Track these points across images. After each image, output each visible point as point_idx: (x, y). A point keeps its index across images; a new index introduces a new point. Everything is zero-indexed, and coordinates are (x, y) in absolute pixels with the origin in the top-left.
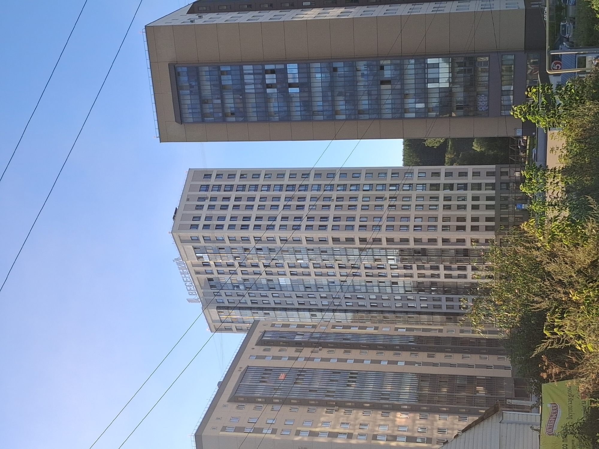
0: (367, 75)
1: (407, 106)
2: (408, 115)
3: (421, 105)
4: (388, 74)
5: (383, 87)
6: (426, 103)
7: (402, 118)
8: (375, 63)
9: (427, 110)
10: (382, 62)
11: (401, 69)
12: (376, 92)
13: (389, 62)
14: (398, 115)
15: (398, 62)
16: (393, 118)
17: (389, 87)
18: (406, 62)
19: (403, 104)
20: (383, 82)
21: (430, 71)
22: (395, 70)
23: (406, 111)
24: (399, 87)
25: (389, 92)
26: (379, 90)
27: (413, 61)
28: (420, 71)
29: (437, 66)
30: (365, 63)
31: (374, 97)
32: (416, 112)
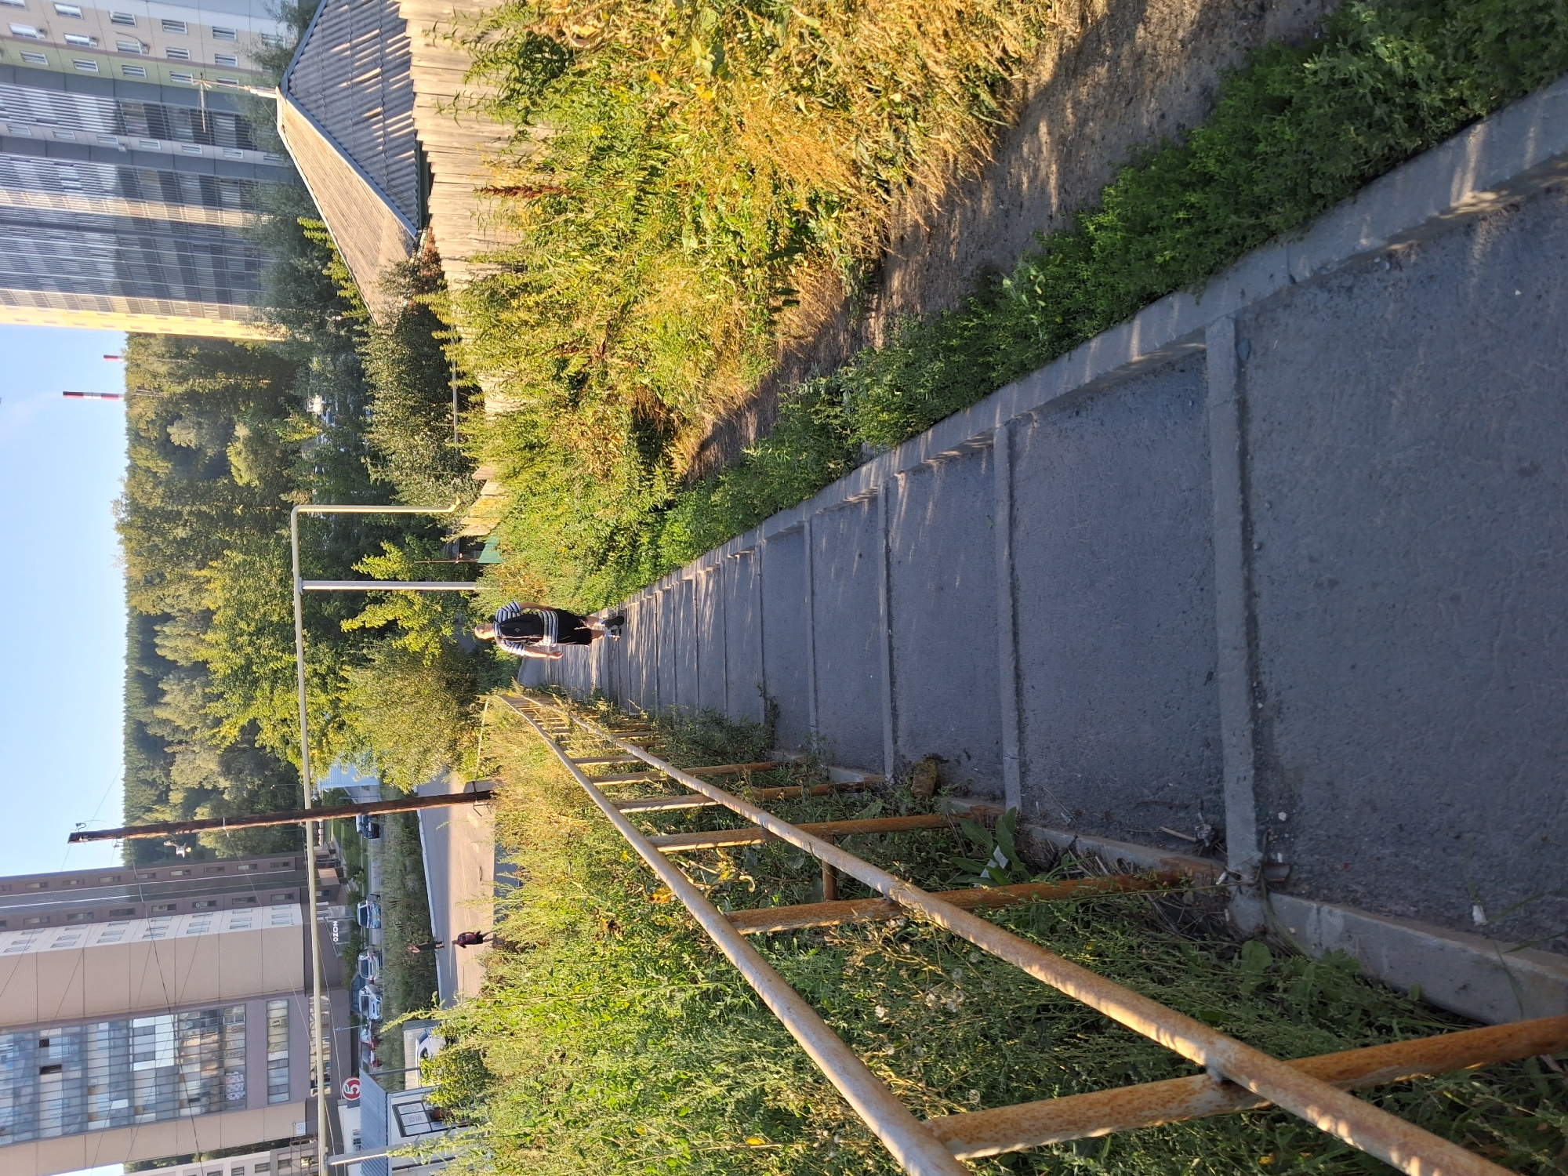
0: (14, 1060)
1: (93, 1109)
2: (93, 1125)
3: (122, 1104)
4: (55, 1053)
5: (45, 1078)
6: (131, 1098)
7: (83, 1131)
8: (30, 1036)
9: (134, 1110)
10: (44, 1034)
11: (81, 1042)
12: (30, 1090)
13: (58, 1031)
14: (74, 1128)
15: (77, 1029)
16: (65, 1135)
17: (57, 1076)
18: (92, 1028)
19: (85, 1104)
20: (45, 1070)
21: (138, 1040)
22: (71, 1044)
23: (91, 1118)
24: (77, 1074)
25: (59, 1086)
26: (37, 1085)
27: (104, 1026)
28: (120, 1042)
29: (151, 1031)
30: (11, 1037)
31: (24, 1100)
32: (112, 1118)
